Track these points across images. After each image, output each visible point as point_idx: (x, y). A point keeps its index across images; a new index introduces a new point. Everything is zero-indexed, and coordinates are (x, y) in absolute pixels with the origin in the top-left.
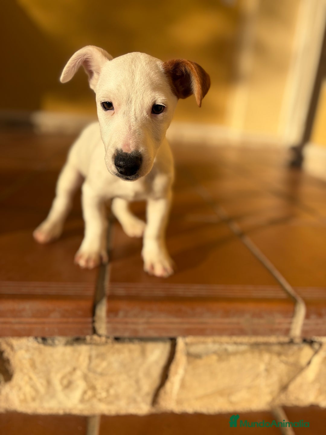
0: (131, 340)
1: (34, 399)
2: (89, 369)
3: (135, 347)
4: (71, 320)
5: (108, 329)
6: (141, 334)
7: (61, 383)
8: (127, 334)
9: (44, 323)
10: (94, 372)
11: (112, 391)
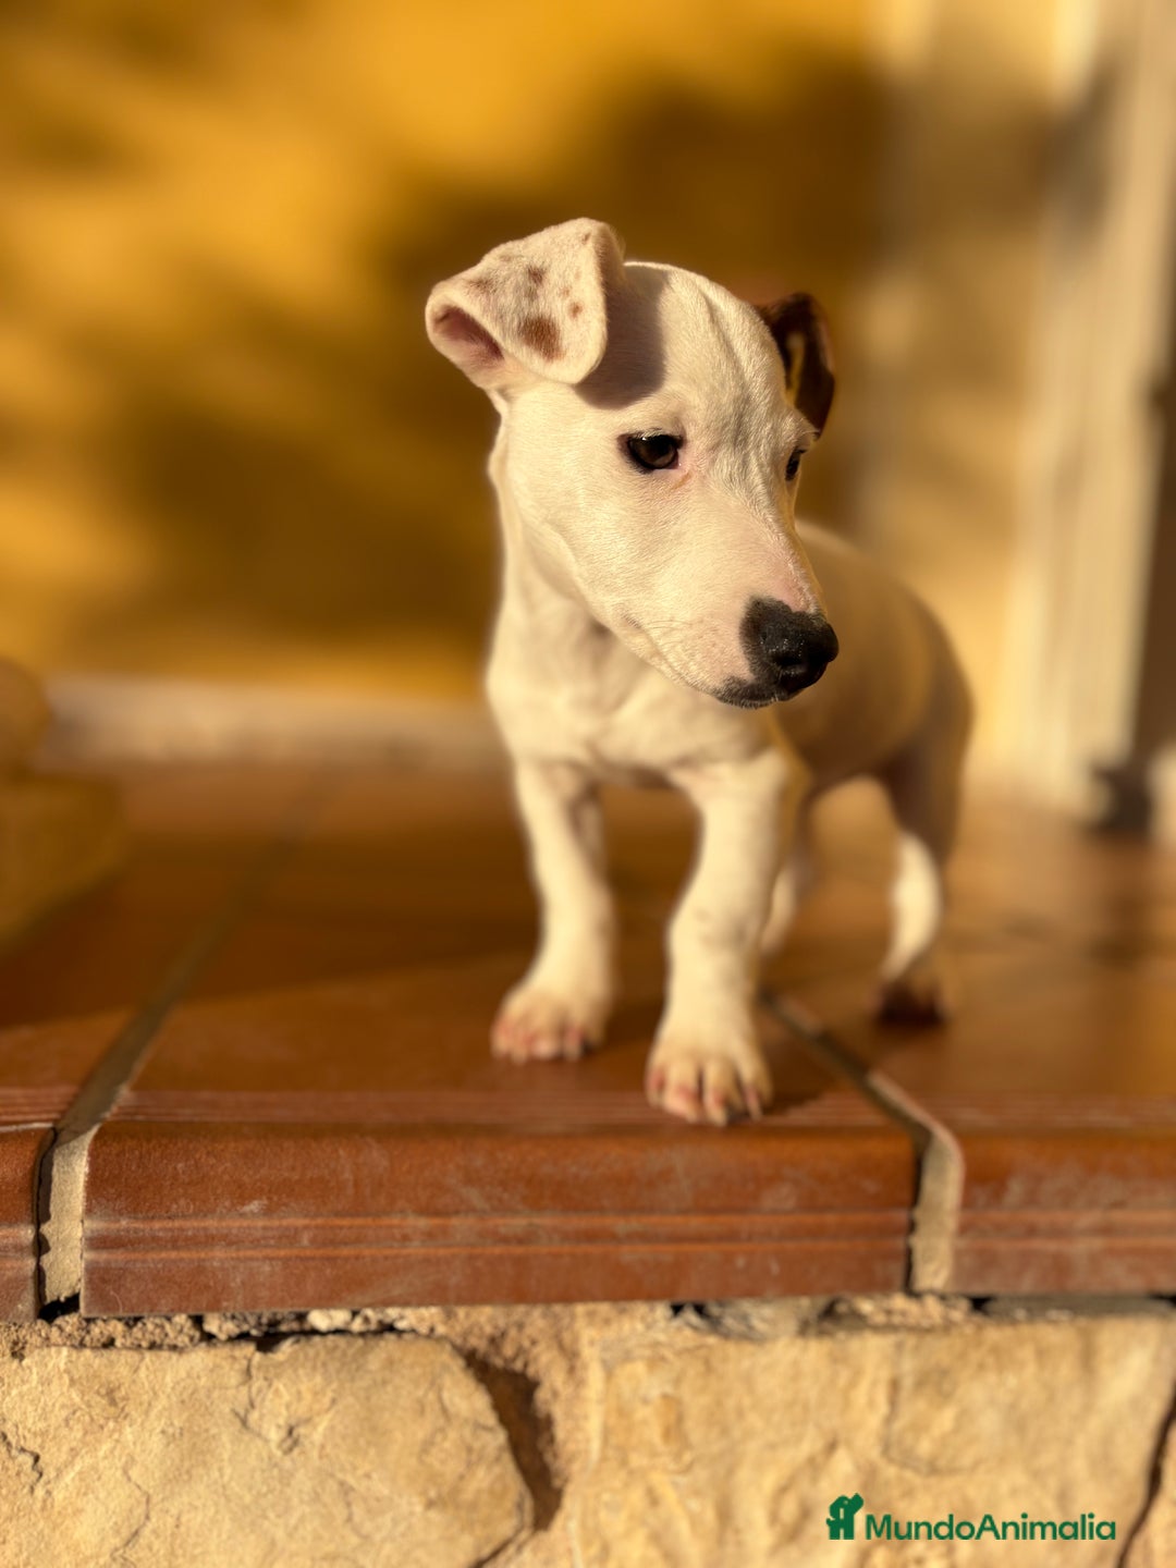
0: (1039, 1305)
2: (886, 1447)
3: (1058, 1334)
4: (831, 1219)
5: (958, 1255)
7: (774, 1518)
8: (1025, 1283)
9: (732, 1236)
10: (907, 1460)
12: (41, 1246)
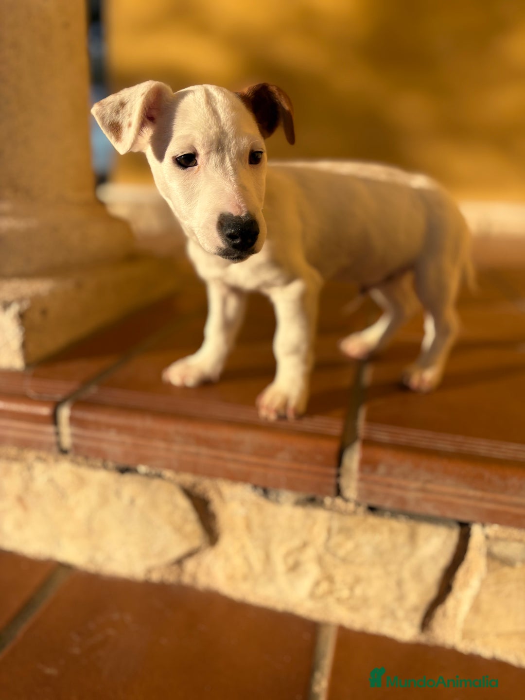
0: (395, 514)
1: (245, 578)
2: (327, 548)
3: (401, 526)
4: (305, 467)
5: (359, 490)
6: (411, 507)
7: (285, 561)
8: (388, 504)
9: (267, 466)
10: (334, 555)
11: (358, 591)
12: (58, 434)
